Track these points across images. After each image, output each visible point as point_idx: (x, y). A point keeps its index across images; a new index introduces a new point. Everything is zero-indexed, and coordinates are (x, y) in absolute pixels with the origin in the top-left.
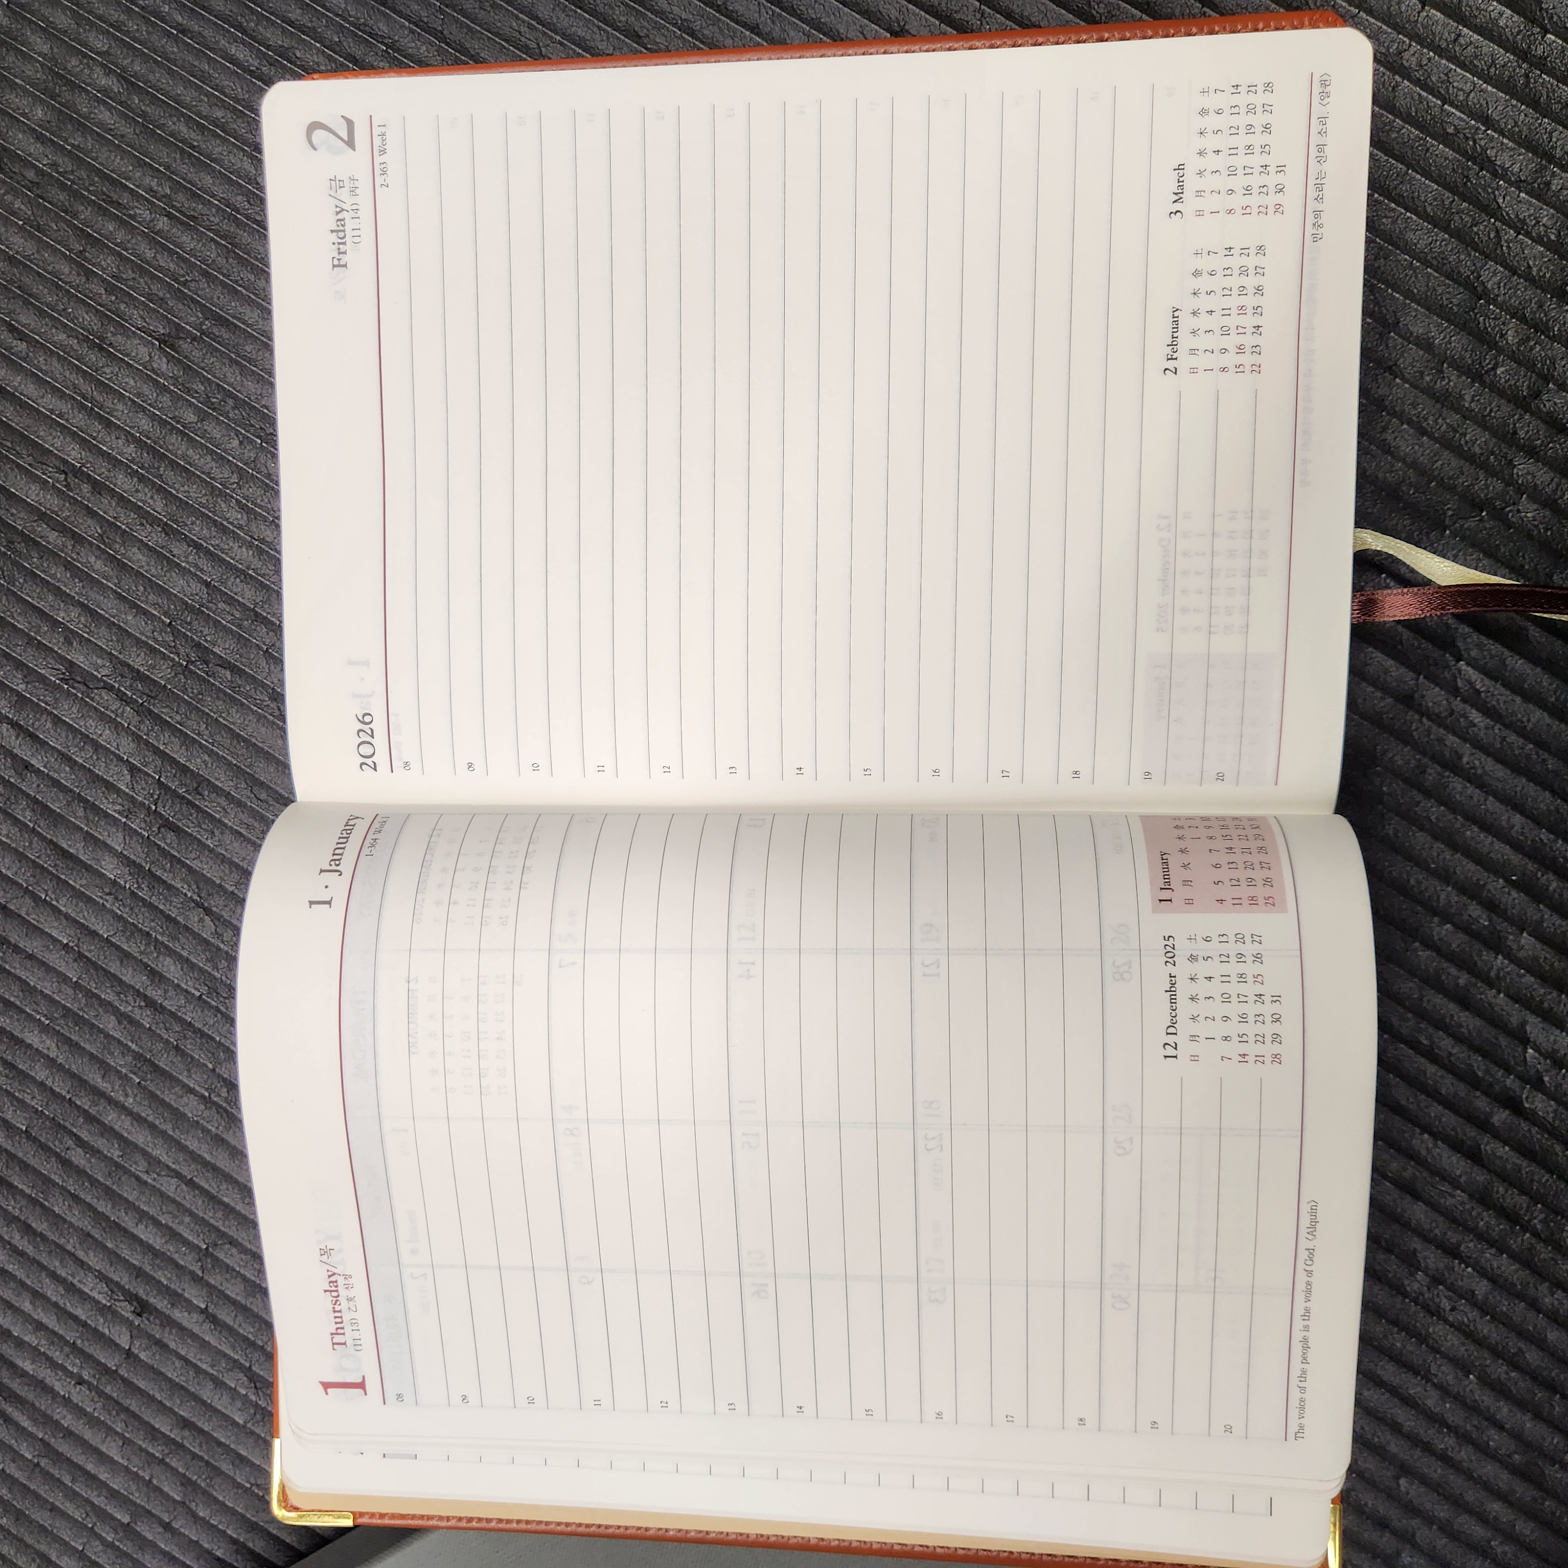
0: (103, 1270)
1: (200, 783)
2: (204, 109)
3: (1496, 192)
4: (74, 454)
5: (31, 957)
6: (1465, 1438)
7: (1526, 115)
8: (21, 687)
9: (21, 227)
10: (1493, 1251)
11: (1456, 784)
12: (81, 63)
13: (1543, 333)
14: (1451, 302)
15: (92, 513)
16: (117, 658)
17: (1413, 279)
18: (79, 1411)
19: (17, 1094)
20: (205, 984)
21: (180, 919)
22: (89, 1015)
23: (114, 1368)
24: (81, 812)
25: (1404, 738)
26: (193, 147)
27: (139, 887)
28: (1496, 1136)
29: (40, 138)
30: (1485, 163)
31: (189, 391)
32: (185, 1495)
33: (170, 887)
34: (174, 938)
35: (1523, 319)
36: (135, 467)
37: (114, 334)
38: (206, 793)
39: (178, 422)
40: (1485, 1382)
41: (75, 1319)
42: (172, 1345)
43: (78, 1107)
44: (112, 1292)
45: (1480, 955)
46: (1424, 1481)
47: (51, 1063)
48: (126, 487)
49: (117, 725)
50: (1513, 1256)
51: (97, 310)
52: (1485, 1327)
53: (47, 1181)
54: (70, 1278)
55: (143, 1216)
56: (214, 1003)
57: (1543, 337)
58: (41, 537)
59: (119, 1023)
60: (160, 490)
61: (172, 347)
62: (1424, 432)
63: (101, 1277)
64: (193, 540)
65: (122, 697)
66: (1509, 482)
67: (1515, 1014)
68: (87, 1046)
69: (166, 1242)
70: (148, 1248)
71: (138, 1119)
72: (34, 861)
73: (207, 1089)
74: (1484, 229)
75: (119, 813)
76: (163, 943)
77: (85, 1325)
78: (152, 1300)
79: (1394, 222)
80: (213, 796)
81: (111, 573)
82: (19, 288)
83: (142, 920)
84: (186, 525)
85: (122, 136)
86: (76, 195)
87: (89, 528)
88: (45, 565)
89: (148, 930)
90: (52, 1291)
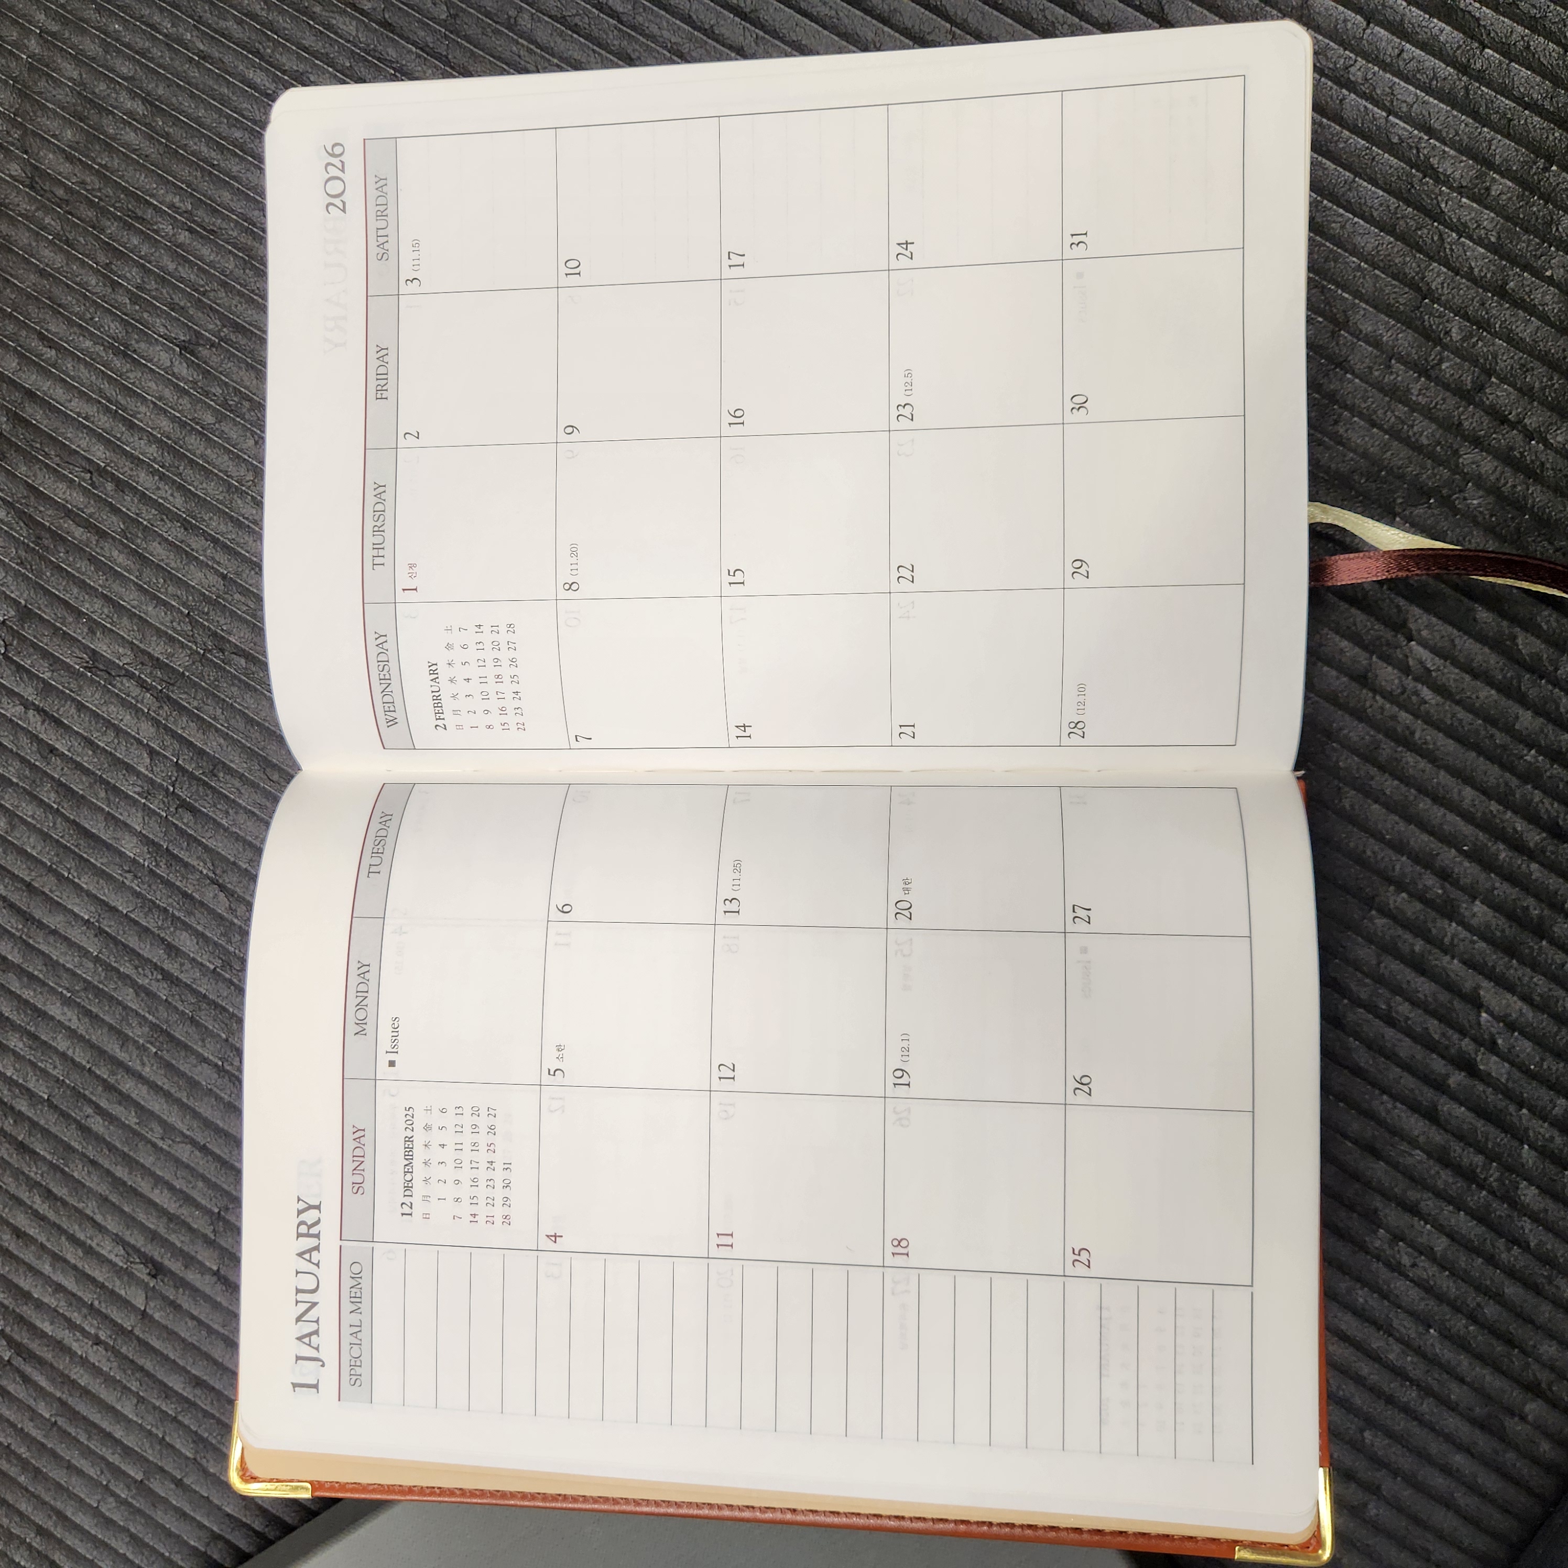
0: (120, 1234)
1: (217, 766)
2: (224, 129)
3: (1439, 198)
4: (99, 454)
5: (54, 932)
6: (1426, 1391)
7: (1466, 124)
8: (46, 676)
9: (51, 242)
10: (1451, 1208)
11: (1410, 758)
12: (108, 87)
13: (1485, 330)
14: (1398, 302)
15: (115, 510)
16: (138, 647)
17: (1361, 280)
18: (96, 1371)
19: (40, 1064)
20: (220, 958)
21: (196, 896)
22: (109, 988)
23: (130, 1328)
24: (102, 794)
25: (1359, 715)
26: (213, 166)
27: (157, 865)
28: (1454, 1098)
29: (69, 158)
30: (1428, 170)
31: (207, 394)
32: (197, 1452)
33: (186, 865)
34: (190, 914)
35: (1466, 317)
36: (156, 466)
37: (137, 342)
38: (221, 775)
39: (197, 424)
40: (1446, 1335)
41: (93, 1280)
42: (185, 1306)
43: (98, 1077)
44: (128, 1254)
45: (1434, 921)
46: (1390, 1434)
47: (72, 1034)
48: (148, 485)
49: (138, 710)
50: (1471, 1214)
51: (122, 319)
52: (1445, 1283)
53: (69, 1148)
54: (89, 1242)
55: (158, 1181)
56: (227, 976)
57: (1485, 334)
58: (68, 533)
59: (137, 994)
60: (180, 487)
61: (192, 353)
62: (1373, 424)
63: (119, 1240)
64: (210, 535)
65: (142, 684)
66: (1456, 470)
67: (1469, 980)
68: (107, 1018)
69: (180, 1206)
70: (162, 1212)
71: (155, 1088)
72: (57, 841)
73: (220, 1059)
74: (1428, 232)
75: (139, 794)
76: (179, 918)
77: (102, 1286)
78: (166, 1263)
79: (1343, 227)
80: (228, 777)
81: (132, 566)
82: (49, 298)
83: (161, 897)
84: (204, 520)
85: (147, 156)
86: (104, 212)
87: (112, 524)
88: (71, 559)
89: (165, 905)
90: (72, 1255)
